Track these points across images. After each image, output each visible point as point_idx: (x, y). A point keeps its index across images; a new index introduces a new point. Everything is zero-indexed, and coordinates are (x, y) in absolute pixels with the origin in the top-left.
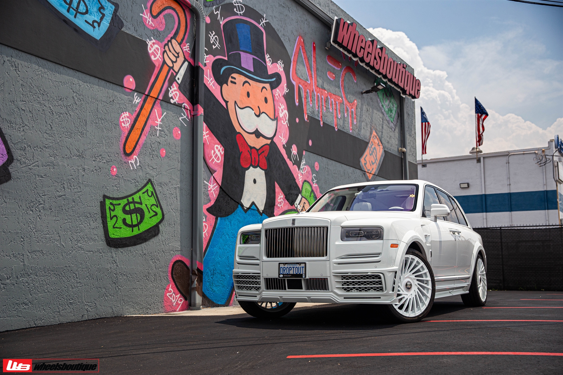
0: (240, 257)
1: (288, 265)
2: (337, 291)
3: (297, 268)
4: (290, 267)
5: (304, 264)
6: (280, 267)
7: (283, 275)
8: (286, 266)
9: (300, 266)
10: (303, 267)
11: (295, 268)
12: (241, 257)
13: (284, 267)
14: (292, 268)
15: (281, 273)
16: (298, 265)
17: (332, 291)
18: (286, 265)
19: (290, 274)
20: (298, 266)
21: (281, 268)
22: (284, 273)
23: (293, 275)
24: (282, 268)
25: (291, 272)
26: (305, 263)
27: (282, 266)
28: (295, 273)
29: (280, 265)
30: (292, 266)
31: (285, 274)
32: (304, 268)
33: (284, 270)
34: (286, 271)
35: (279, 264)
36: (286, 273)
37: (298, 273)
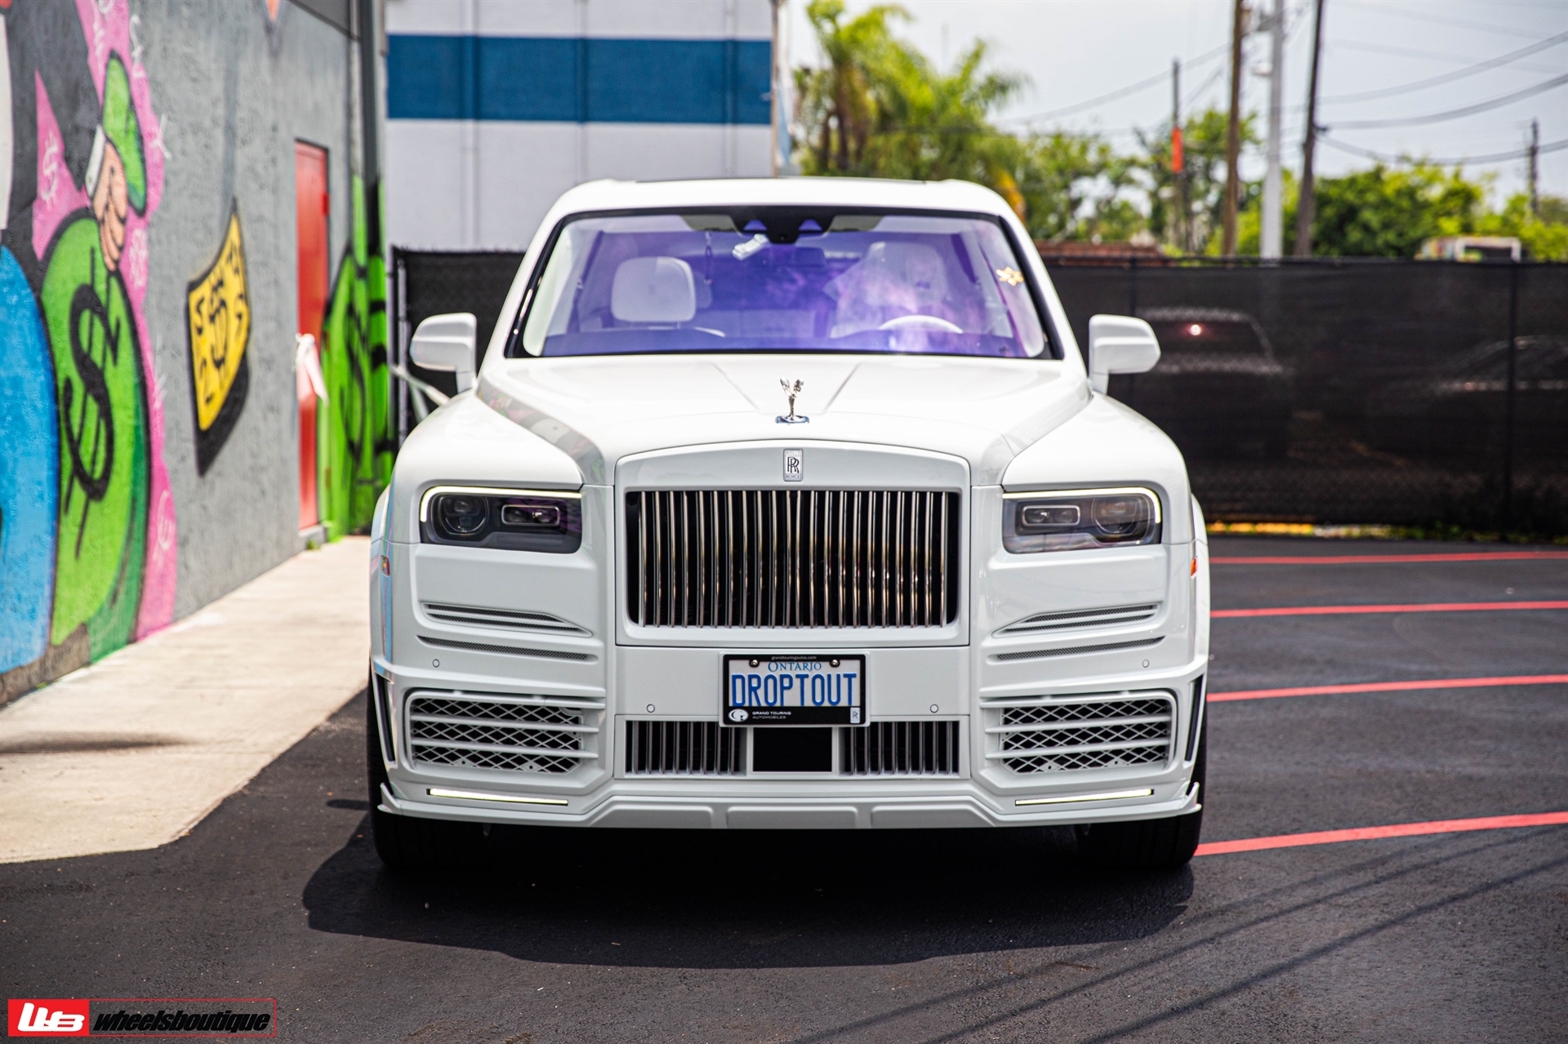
0: (430, 607)
1: (773, 665)
2: (989, 774)
3: (818, 681)
4: (782, 677)
5: (857, 664)
6: (732, 673)
7: (749, 709)
8: (763, 670)
9: (834, 672)
10: (850, 677)
11: (808, 682)
12: (439, 609)
13: (751, 677)
14: (797, 682)
15: (739, 701)
16: (826, 665)
17: (973, 778)
18: (764, 665)
19: (782, 708)
20: (825, 669)
21: (735, 677)
22: (755, 704)
23: (800, 713)
24: (739, 682)
25: (792, 699)
26: (862, 658)
27: (738, 668)
28: (809, 703)
29: (732, 663)
30: (792, 670)
31: (760, 708)
32: (856, 682)
33: (753, 690)
34: (761, 692)
35: (727, 659)
36: (763, 704)
37: (826, 704)
